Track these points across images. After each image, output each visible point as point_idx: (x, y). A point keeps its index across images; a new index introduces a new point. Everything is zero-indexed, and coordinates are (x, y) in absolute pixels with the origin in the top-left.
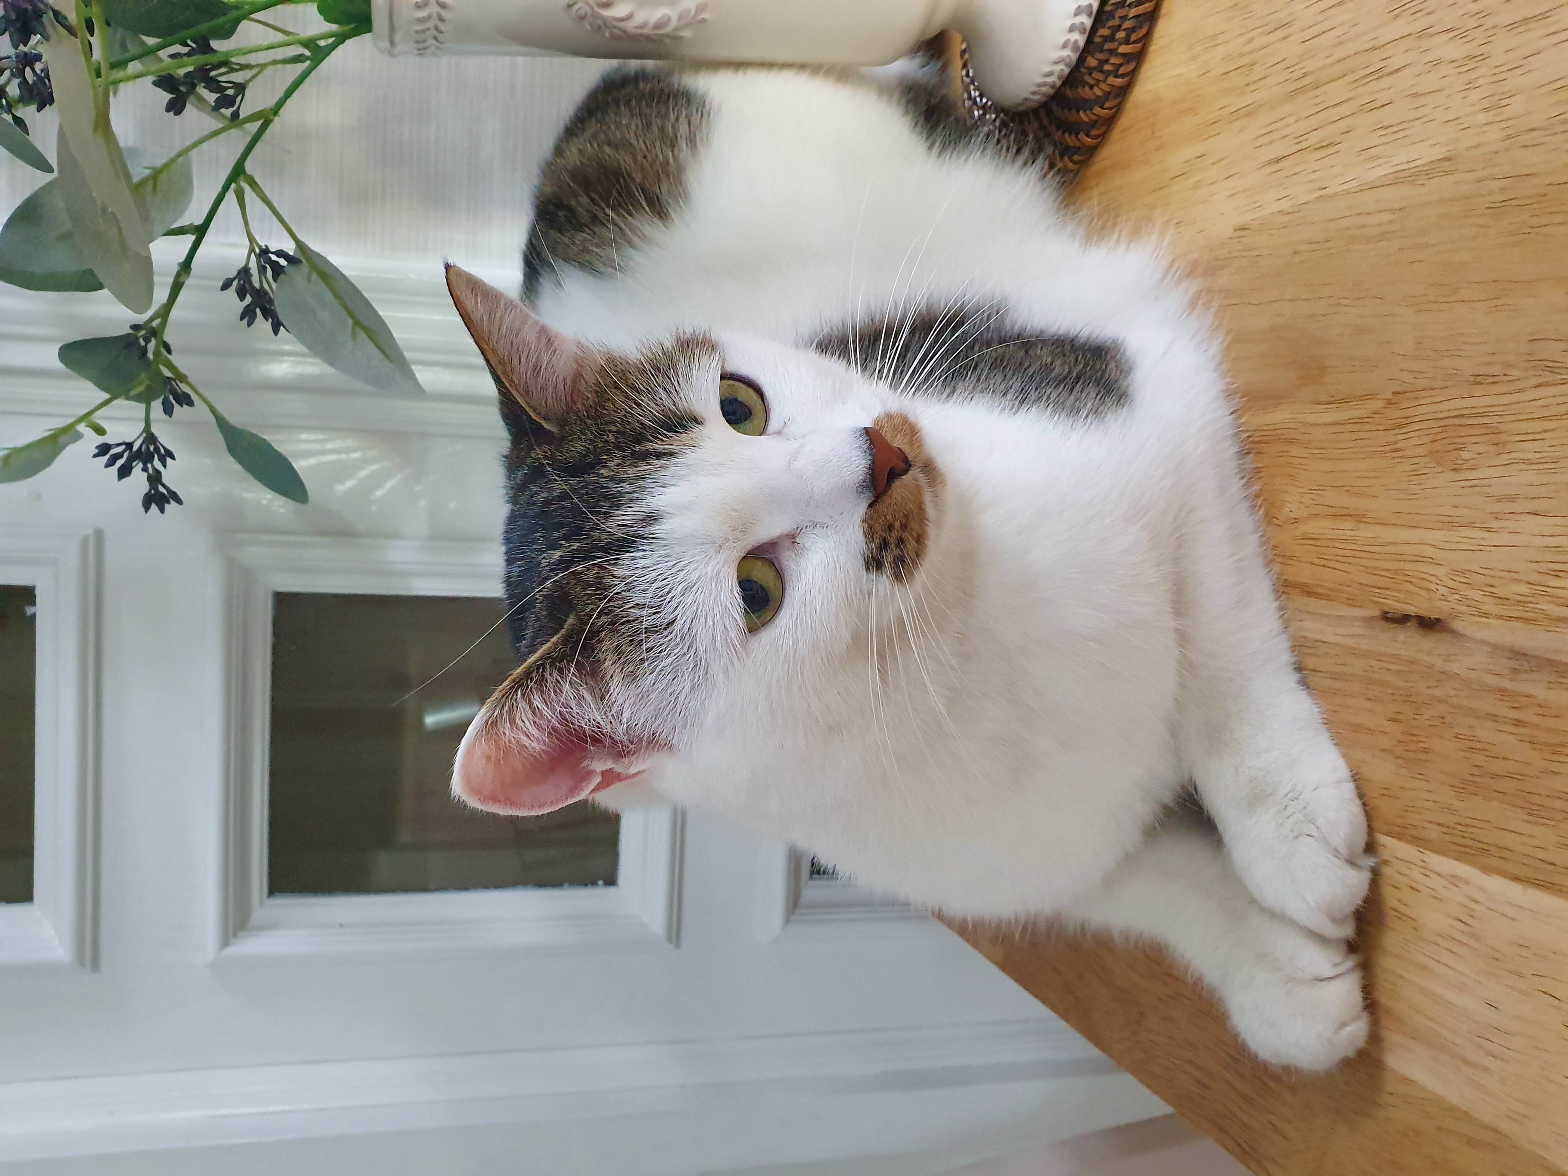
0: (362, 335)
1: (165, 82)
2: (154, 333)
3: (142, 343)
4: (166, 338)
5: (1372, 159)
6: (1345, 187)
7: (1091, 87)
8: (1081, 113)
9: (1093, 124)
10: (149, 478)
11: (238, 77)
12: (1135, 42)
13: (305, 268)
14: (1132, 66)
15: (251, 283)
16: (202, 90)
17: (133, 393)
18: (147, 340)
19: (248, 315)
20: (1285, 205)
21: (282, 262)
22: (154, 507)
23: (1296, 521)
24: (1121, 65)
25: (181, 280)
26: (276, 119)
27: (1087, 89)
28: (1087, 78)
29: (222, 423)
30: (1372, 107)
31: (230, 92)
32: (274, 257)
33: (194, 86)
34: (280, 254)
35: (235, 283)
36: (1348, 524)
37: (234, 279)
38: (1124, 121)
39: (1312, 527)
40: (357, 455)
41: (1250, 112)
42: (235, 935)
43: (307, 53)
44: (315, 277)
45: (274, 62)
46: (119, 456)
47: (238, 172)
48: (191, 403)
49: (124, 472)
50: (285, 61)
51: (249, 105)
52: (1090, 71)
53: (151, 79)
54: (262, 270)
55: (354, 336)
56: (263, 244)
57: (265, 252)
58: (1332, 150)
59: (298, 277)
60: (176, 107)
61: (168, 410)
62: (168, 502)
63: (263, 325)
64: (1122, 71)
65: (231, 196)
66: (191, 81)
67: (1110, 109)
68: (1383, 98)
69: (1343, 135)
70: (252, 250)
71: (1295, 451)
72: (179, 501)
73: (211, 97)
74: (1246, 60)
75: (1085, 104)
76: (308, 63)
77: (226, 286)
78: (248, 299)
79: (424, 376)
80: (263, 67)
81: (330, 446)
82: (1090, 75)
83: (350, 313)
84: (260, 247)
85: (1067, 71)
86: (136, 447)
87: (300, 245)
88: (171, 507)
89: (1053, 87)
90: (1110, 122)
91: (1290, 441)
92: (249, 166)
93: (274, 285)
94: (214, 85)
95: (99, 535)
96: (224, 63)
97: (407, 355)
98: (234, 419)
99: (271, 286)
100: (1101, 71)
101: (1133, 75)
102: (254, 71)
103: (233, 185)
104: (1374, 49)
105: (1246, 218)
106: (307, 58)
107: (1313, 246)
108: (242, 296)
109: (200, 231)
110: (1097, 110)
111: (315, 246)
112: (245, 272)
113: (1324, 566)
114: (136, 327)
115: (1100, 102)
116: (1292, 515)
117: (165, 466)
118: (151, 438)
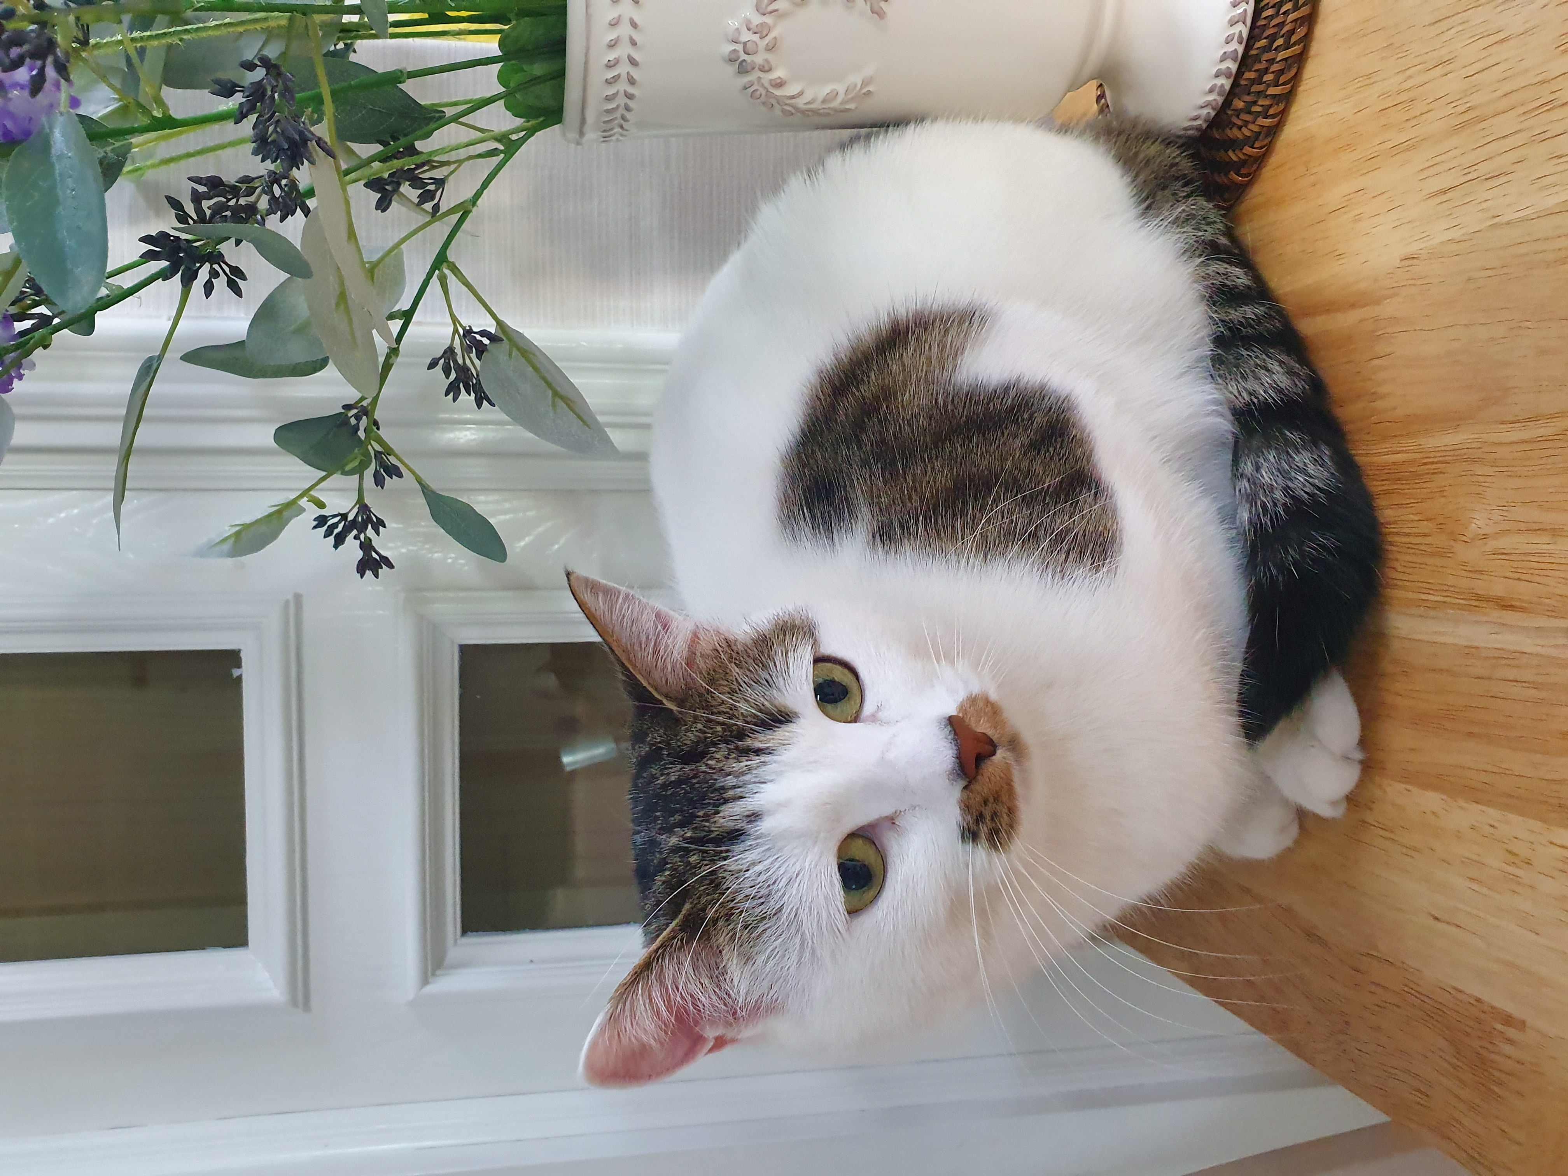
0: (561, 404)
1: (374, 184)
2: (365, 412)
3: (353, 421)
4: (377, 416)
5: (1547, 187)
6: (1520, 214)
7: (1240, 128)
8: (1231, 153)
9: (1243, 163)
10: (362, 546)
11: (437, 174)
12: (1283, 84)
13: (505, 344)
14: (1282, 106)
15: (455, 362)
16: (406, 188)
17: (347, 468)
18: (358, 417)
19: (453, 390)
20: (1456, 234)
21: (486, 341)
22: (369, 573)
24: (1271, 106)
25: (391, 361)
27: (1235, 130)
28: (1235, 120)
29: (426, 490)
30: (1543, 138)
31: (432, 187)
32: (478, 337)
33: (399, 184)
34: (483, 333)
35: (442, 361)
36: (1546, 539)
37: (440, 358)
38: (1274, 160)
41: (1411, 146)
43: (502, 148)
44: (515, 352)
45: (471, 158)
46: (335, 525)
47: (441, 260)
48: (400, 475)
49: (339, 540)
50: (480, 156)
52: (1238, 112)
53: (363, 182)
54: (467, 350)
55: (554, 405)
56: (465, 322)
57: (468, 332)
58: (1503, 179)
59: (500, 352)
60: (383, 205)
61: (379, 481)
63: (467, 399)
64: (1271, 112)
66: (397, 179)
67: (1261, 148)
68: (1557, 129)
69: (1515, 165)
70: (456, 331)
71: (1480, 469)
72: (391, 566)
74: (1404, 97)
75: (1233, 144)
76: (502, 156)
77: (432, 365)
78: (453, 375)
80: (460, 162)
82: (1238, 116)
83: (549, 385)
84: (464, 328)
85: (1213, 113)
86: (351, 517)
87: (500, 324)
88: (384, 571)
89: (1198, 129)
90: (1260, 160)
92: (451, 255)
93: (477, 362)
94: (417, 182)
95: (298, 598)
96: (428, 162)
97: (601, 419)
99: (474, 363)
100: (1250, 113)
101: (1283, 114)
102: (453, 167)
103: (437, 272)
104: (1543, 82)
105: (1413, 249)
106: (502, 152)
107: (1489, 273)
108: (447, 372)
109: (407, 316)
110: (1248, 150)
111: (512, 323)
112: (450, 352)
113: (1519, 579)
114: (348, 407)
115: (1250, 141)
116: (1481, 532)
117: (378, 534)
118: (364, 508)
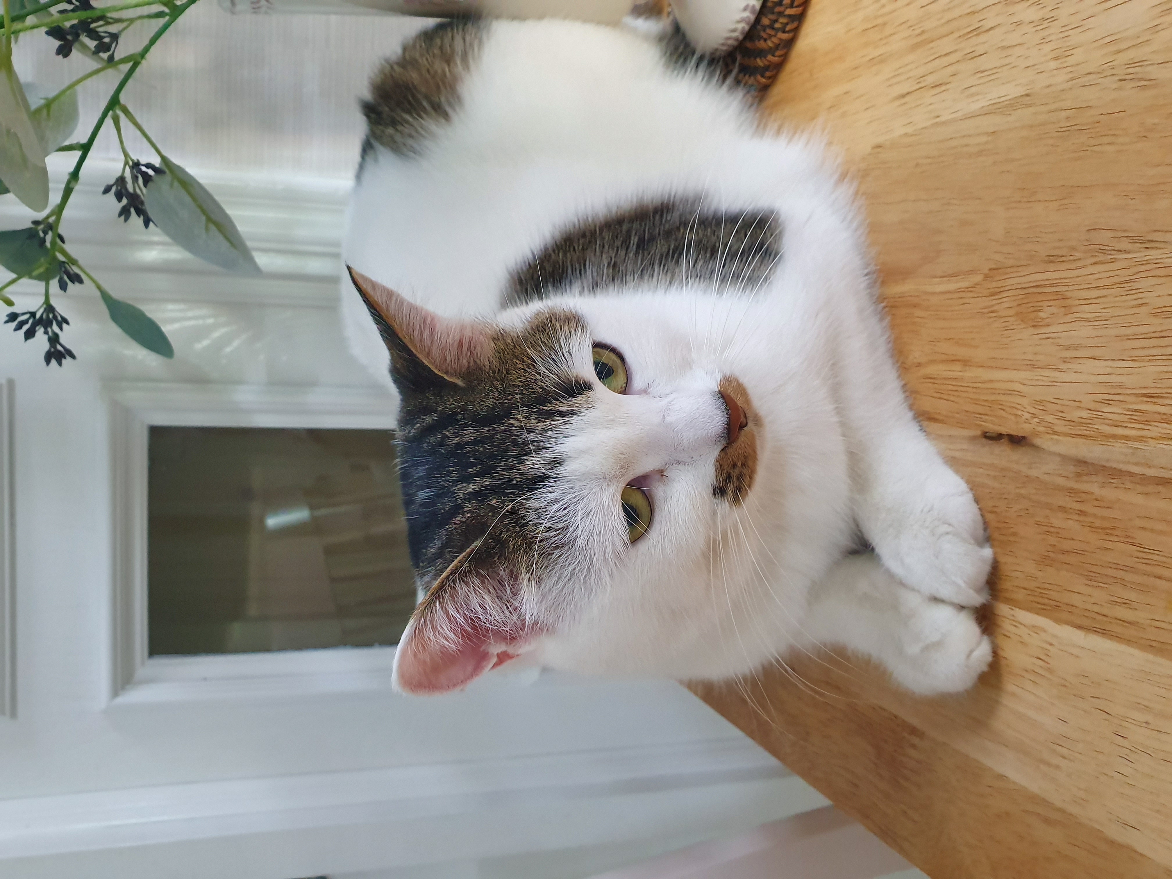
0: (212, 228)
1: (55, 32)
2: (50, 227)
3: (41, 234)
4: (61, 230)
5: (972, 95)
6: (953, 116)
7: (765, 40)
8: (758, 60)
9: (767, 68)
10: (50, 340)
11: (113, 29)
12: (797, 7)
13: (168, 177)
14: (795, 24)
15: (126, 189)
16: (85, 39)
17: (35, 273)
18: (45, 233)
19: (125, 213)
20: (909, 130)
21: (151, 172)
22: (54, 362)
23: (919, 365)
24: (787, 24)
25: (71, 186)
26: (143, 61)
27: (762, 42)
28: (763, 34)
29: (106, 297)
30: (972, 56)
31: (107, 40)
32: (144, 169)
33: (78, 36)
34: (148, 166)
35: (114, 189)
36: (957, 367)
37: (112, 186)
38: (790, 66)
39: (931, 370)
40: (211, 321)
41: (882, 60)
42: (123, 688)
43: (167, 10)
44: (176, 184)
45: (141, 17)
46: (25, 322)
47: (114, 102)
48: (81, 281)
49: (30, 334)
50: (149, 17)
51: (121, 51)
52: (764, 28)
53: (44, 29)
54: (135, 178)
55: (207, 229)
56: (135, 157)
57: (136, 165)
58: (943, 88)
59: (163, 183)
60: (64, 51)
61: (63, 287)
62: (65, 358)
63: (136, 221)
64: (788, 28)
65: (109, 121)
66: (76, 32)
67: (779, 56)
68: (980, 50)
69: (952, 78)
70: (126, 163)
71: (918, 313)
72: (73, 357)
73: (92, 44)
74: (880, 21)
75: (761, 53)
76: (167, 18)
77: (107, 190)
78: (125, 201)
79: (262, 260)
80: (131, 21)
81: (190, 314)
82: (764, 31)
83: (204, 212)
84: (132, 161)
85: (747, 28)
86: (38, 316)
87: (164, 159)
88: (67, 361)
89: (737, 39)
90: (779, 66)
91: (915, 306)
92: (123, 98)
93: (144, 190)
94: (93, 34)
95: (11, 384)
96: (102, 18)
97: (249, 244)
98: (115, 294)
99: (141, 190)
100: (773, 28)
101: (796, 31)
102: (125, 24)
103: (111, 112)
104: (974, 13)
105: (880, 140)
106: (167, 14)
107: (929, 160)
108: (119, 198)
109: (86, 148)
110: (770, 57)
111: (176, 160)
112: (121, 180)
113: (940, 398)
114: (36, 223)
115: (772, 51)
116: (915, 361)
117: (61, 329)
118: (50, 308)
